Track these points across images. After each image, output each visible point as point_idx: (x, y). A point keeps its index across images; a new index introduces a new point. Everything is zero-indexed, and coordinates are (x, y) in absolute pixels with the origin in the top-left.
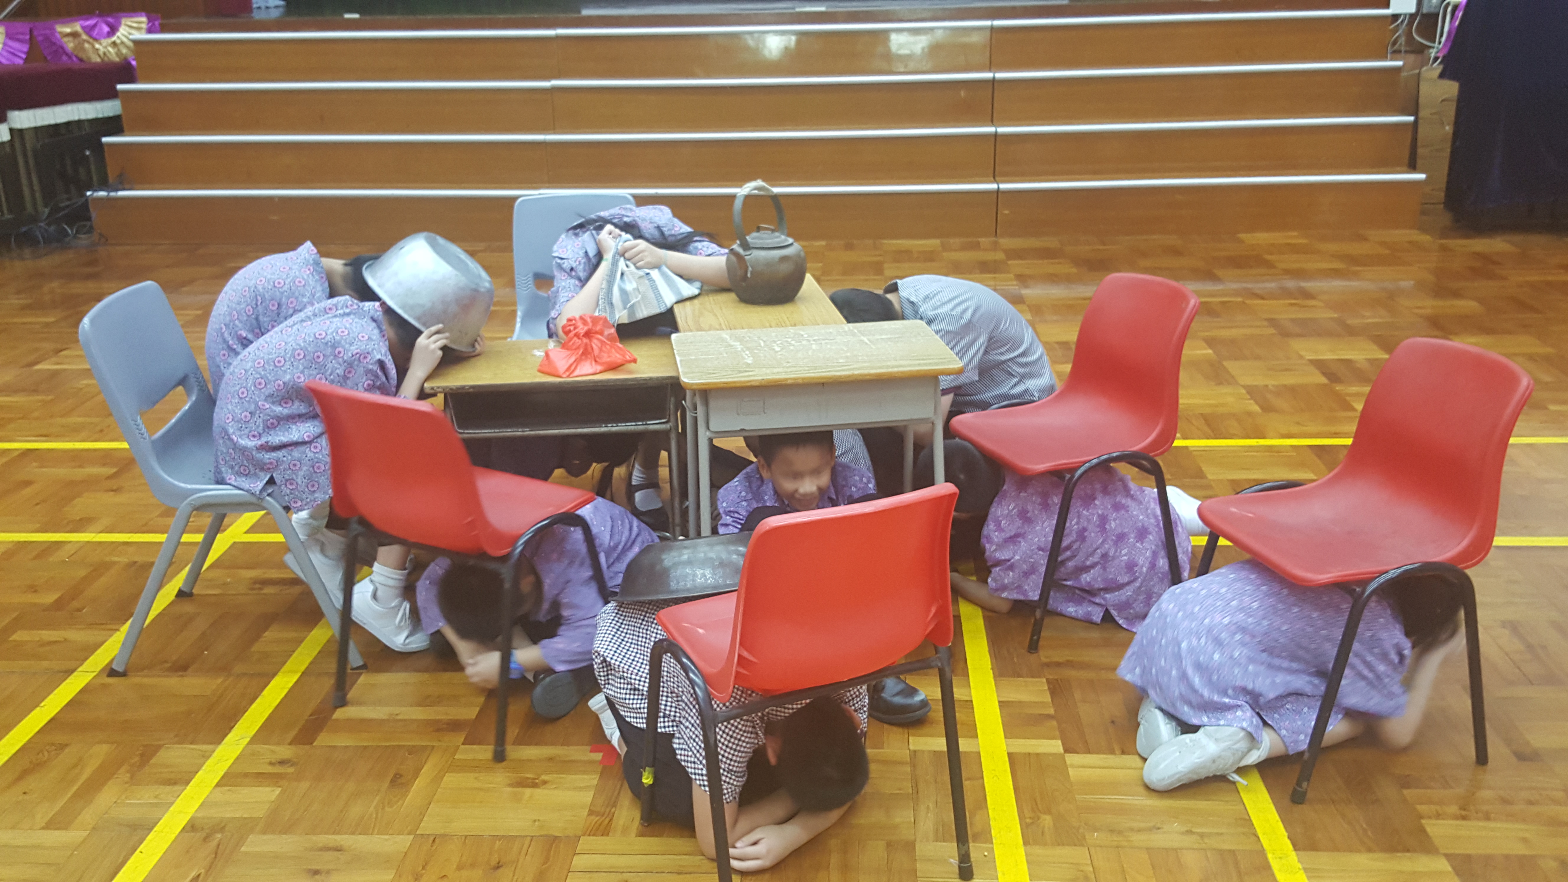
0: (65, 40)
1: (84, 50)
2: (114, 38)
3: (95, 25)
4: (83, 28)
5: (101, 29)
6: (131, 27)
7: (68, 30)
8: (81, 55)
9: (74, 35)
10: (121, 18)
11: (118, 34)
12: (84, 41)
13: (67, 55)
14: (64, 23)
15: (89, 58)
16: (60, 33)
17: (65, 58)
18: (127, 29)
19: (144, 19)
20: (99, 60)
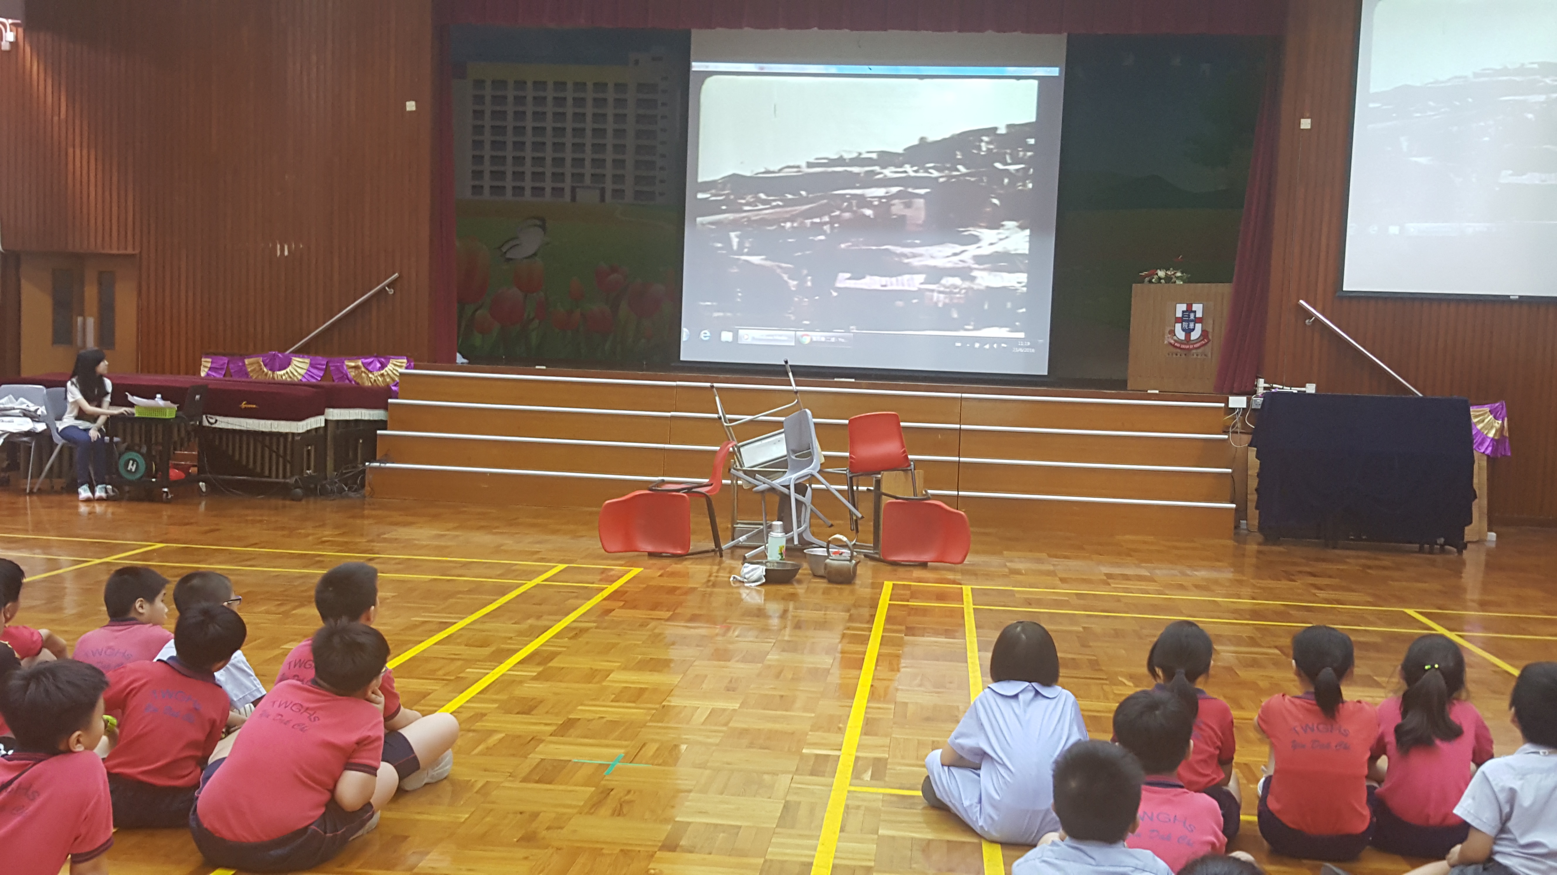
0: (350, 370)
1: (362, 378)
2: (382, 372)
3: (372, 362)
4: (362, 363)
5: (376, 365)
6: (395, 365)
7: (353, 364)
8: (359, 381)
9: (356, 367)
10: (390, 358)
11: (386, 369)
12: (362, 372)
13: (348, 379)
14: (350, 360)
15: (363, 383)
16: (347, 366)
17: (347, 381)
18: (393, 366)
19: (405, 361)
20: (370, 384)
